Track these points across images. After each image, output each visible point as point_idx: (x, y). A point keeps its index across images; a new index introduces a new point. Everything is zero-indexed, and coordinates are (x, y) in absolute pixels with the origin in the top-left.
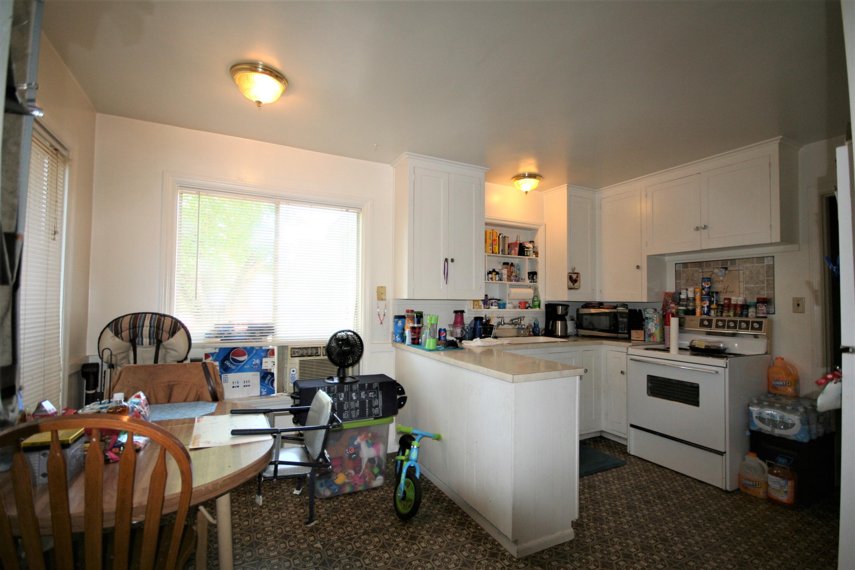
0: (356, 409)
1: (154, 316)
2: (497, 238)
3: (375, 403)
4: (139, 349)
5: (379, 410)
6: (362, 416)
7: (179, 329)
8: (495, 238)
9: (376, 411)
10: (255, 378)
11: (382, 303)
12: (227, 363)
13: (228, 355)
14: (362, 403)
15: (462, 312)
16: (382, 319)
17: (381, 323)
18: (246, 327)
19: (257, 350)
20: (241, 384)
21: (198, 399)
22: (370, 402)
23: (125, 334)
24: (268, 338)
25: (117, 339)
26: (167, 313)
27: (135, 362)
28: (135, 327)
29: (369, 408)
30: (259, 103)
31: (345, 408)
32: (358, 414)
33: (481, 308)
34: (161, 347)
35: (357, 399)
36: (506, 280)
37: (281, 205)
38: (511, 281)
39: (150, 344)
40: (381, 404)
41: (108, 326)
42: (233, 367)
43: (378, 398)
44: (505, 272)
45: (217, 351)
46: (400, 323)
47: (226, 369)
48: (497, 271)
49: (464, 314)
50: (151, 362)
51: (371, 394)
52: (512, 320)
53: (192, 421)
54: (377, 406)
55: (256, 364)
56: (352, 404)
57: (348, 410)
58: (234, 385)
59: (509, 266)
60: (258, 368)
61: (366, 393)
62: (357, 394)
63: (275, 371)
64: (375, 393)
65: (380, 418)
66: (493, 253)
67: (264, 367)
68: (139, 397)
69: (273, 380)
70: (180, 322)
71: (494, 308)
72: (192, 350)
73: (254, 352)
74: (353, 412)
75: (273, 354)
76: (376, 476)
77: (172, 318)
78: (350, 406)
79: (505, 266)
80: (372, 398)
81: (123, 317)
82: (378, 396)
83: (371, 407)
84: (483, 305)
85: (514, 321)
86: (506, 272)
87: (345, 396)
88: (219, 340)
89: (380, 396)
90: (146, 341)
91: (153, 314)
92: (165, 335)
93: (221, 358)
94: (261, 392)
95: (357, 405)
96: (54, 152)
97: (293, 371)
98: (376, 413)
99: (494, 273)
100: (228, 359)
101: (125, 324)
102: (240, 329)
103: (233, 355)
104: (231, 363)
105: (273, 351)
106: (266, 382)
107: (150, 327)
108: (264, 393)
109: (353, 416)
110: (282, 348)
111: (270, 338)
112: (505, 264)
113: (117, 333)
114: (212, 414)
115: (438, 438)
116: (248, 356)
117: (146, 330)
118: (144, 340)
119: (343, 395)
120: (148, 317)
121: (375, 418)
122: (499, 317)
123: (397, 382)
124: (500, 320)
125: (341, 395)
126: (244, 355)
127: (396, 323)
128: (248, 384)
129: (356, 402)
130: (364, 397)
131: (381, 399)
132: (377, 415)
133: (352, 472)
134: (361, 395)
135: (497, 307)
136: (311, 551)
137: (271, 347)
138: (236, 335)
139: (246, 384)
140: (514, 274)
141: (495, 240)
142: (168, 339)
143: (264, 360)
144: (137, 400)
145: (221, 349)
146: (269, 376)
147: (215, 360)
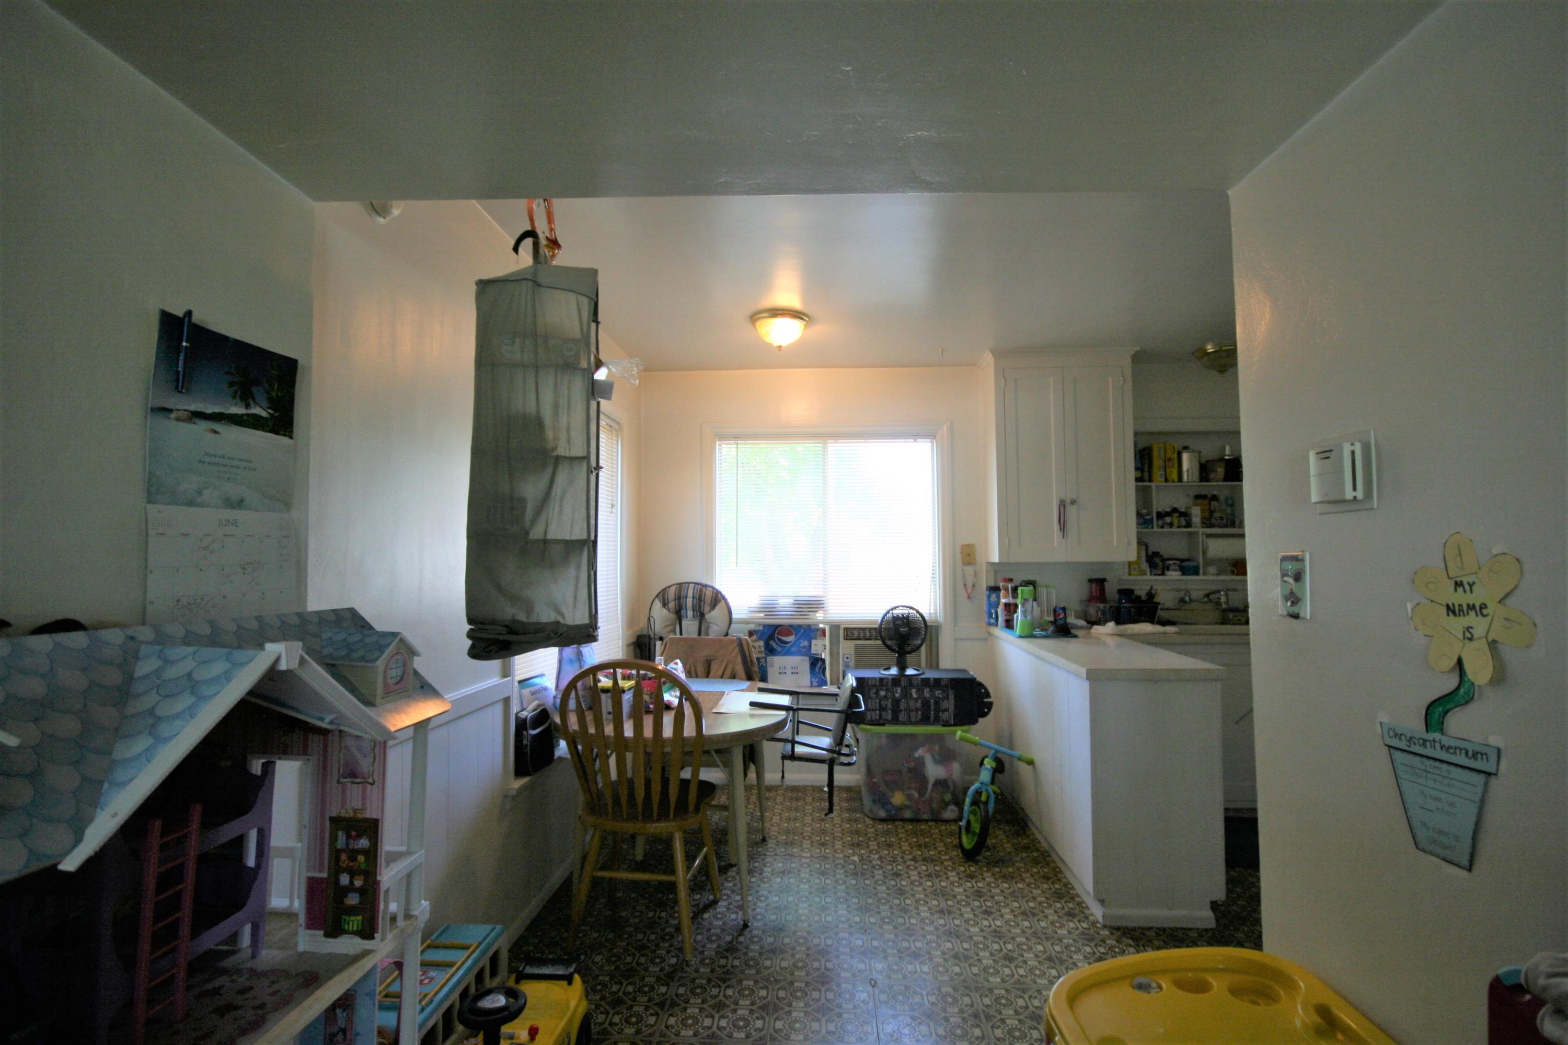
0: (917, 710)
1: (696, 586)
2: (1176, 455)
3: (944, 705)
4: (684, 623)
5: (950, 716)
6: (925, 720)
7: (720, 601)
8: (1169, 455)
9: (944, 716)
10: (803, 663)
11: (969, 570)
12: (772, 643)
13: (773, 634)
14: (926, 703)
15: (1104, 580)
16: (969, 591)
17: (969, 598)
18: (791, 601)
19: (805, 629)
20: (789, 671)
21: (733, 677)
22: (937, 703)
23: (672, 605)
24: (817, 615)
25: (665, 611)
26: (709, 583)
27: (681, 634)
28: (679, 598)
29: (935, 710)
30: (780, 347)
31: (902, 707)
32: (919, 717)
33: (1145, 574)
34: (704, 621)
35: (919, 698)
36: (1199, 525)
37: (829, 445)
38: (1211, 526)
39: (694, 617)
40: (952, 708)
41: (657, 596)
42: (779, 649)
43: (948, 699)
44: (1196, 513)
45: (761, 628)
46: (994, 596)
47: (771, 651)
48: (1183, 510)
49: (1106, 583)
50: (695, 636)
51: (938, 693)
52: (1207, 595)
53: (723, 693)
54: (947, 710)
55: (804, 647)
56: (912, 703)
57: (905, 710)
58: (781, 671)
59: (1206, 502)
60: (807, 651)
61: (931, 691)
62: (918, 690)
63: (825, 655)
64: (944, 691)
65: (951, 725)
66: (1166, 480)
67: (813, 651)
68: (676, 664)
69: (824, 669)
70: (720, 593)
71: (1174, 575)
72: (733, 626)
73: (802, 631)
74: (912, 714)
75: (825, 635)
76: (947, 804)
77: (713, 588)
78: (909, 706)
79: (1199, 501)
80: (939, 698)
81: (669, 587)
82: (948, 696)
83: (937, 711)
84: (1148, 570)
85: (1212, 597)
86: (1199, 512)
87: (902, 690)
88: (762, 615)
89: (952, 696)
90: (690, 613)
91: (696, 583)
92: (707, 608)
93: (766, 637)
94: (812, 683)
95: (919, 704)
96: (609, 428)
97: (847, 658)
98: (944, 719)
99: (1176, 515)
100: (773, 639)
101: (672, 593)
102: (785, 602)
103: (780, 633)
104: (777, 644)
105: (823, 631)
106: (817, 670)
107: (693, 597)
108: (815, 684)
109: (913, 719)
110: (835, 627)
111: (820, 616)
112: (1197, 497)
113: (665, 604)
114: (743, 690)
115: (1031, 763)
116: (796, 636)
117: (689, 601)
118: (688, 612)
119: (899, 690)
120: (692, 586)
121: (943, 726)
122: (1181, 590)
123: (978, 679)
124: (1181, 594)
125: (896, 691)
126: (789, 634)
127: (989, 596)
128: (796, 671)
129: (917, 701)
130: (928, 696)
131: (953, 701)
132: (947, 721)
133: (916, 795)
134: (923, 693)
135: (1180, 573)
136: (845, 861)
137: (821, 626)
138: (781, 609)
139: (793, 671)
140: (1217, 515)
141: (1170, 459)
142: (710, 612)
143: (814, 642)
144: (674, 666)
145: (765, 626)
146: (820, 663)
147: (760, 639)
